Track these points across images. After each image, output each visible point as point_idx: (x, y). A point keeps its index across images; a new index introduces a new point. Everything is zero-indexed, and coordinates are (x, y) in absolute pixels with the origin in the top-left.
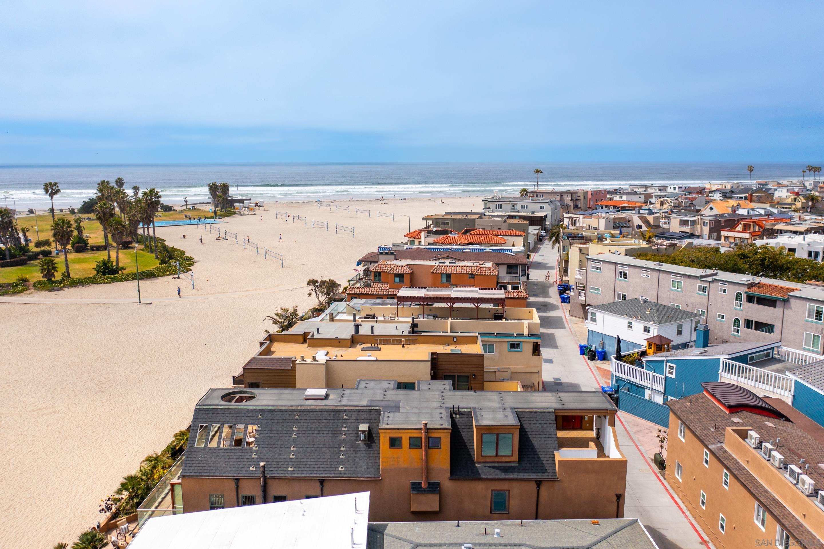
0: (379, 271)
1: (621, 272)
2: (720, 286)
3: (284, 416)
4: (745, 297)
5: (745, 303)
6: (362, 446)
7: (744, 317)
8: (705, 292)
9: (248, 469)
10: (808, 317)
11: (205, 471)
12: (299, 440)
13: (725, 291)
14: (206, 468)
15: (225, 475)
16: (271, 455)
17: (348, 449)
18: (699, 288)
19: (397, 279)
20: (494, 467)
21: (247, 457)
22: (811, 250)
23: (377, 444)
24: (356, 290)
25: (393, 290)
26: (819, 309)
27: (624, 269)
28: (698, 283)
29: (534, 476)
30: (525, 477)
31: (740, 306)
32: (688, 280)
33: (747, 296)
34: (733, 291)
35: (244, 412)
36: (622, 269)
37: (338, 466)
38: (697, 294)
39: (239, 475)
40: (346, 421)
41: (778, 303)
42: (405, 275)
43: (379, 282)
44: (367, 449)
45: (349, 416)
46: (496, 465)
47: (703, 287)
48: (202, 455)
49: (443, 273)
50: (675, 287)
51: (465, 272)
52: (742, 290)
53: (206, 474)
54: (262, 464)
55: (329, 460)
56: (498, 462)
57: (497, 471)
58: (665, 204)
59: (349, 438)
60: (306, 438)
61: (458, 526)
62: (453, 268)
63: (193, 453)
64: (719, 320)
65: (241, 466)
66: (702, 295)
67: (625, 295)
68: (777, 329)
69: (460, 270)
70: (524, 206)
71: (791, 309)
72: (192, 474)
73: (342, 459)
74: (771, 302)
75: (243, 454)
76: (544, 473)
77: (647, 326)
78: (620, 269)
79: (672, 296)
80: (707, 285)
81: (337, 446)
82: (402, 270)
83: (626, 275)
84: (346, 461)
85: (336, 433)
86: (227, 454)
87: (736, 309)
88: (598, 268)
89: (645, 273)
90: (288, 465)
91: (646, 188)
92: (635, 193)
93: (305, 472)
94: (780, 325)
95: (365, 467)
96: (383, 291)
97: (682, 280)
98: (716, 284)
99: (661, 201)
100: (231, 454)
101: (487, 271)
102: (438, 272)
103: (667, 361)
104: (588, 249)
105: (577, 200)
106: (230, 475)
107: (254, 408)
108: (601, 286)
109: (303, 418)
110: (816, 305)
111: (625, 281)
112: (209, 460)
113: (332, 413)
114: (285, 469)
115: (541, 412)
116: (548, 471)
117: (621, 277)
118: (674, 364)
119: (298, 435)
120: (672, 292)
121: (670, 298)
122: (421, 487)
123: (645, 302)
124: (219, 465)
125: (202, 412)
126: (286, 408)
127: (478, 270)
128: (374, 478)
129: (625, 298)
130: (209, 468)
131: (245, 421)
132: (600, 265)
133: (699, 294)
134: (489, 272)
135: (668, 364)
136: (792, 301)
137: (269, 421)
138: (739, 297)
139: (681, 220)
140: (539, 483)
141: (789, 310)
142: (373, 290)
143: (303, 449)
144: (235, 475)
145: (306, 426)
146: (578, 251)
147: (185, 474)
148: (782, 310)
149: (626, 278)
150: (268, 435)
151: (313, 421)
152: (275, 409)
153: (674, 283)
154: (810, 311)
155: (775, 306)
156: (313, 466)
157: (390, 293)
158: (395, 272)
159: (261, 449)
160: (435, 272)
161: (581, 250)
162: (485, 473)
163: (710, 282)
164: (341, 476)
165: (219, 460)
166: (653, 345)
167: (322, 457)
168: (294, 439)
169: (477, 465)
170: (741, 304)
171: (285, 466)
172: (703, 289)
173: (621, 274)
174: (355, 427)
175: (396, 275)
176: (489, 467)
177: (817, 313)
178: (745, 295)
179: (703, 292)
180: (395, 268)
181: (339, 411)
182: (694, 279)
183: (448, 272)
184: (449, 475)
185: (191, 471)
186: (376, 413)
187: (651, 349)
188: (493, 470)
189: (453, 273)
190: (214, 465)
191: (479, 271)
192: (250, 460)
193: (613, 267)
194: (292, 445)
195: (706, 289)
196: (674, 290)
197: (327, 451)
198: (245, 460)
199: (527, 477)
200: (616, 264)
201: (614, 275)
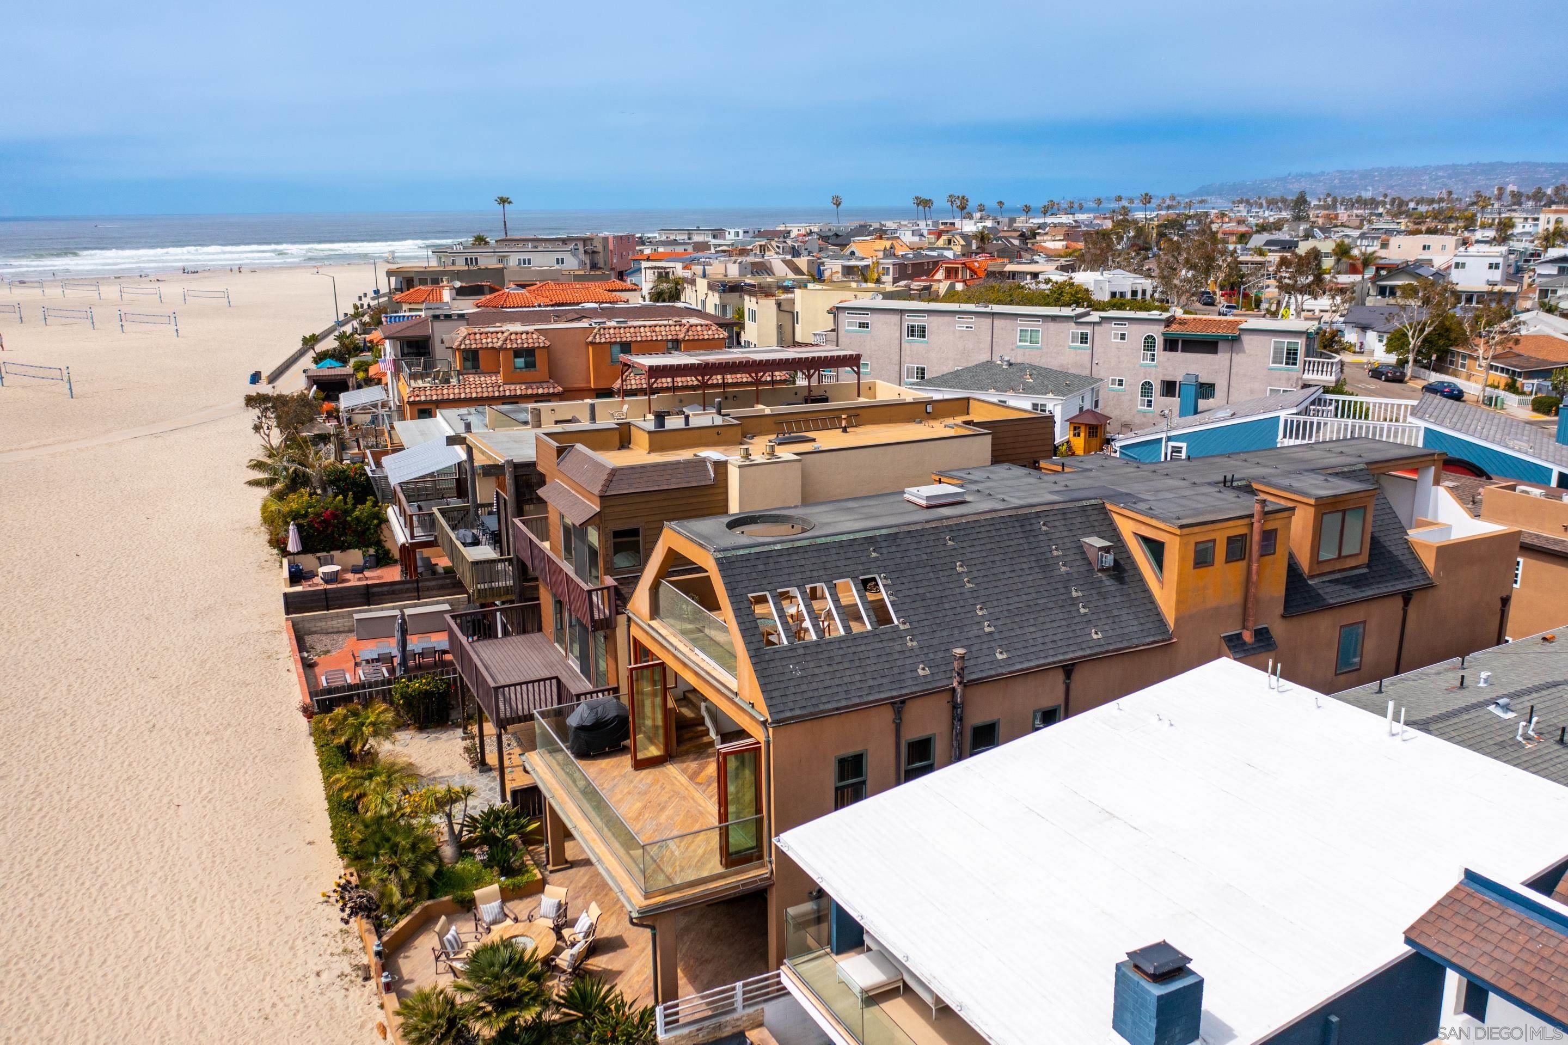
0: (474, 346)
1: (913, 327)
2: (1113, 330)
3: (923, 544)
4: (1162, 342)
5: (1162, 353)
6: (1108, 583)
7: (1161, 378)
8: (1086, 343)
9: (914, 675)
10: (1273, 362)
11: (824, 699)
12: (983, 592)
13: (1123, 337)
14: (821, 692)
15: (871, 698)
16: (945, 633)
17: (1086, 593)
18: (1073, 338)
19: (520, 362)
20: (1336, 581)
21: (898, 648)
22: (1114, 290)
23: (1131, 572)
24: (428, 393)
25: (513, 387)
26: (1292, 347)
27: (917, 321)
28: (1073, 329)
29: (1401, 586)
30: (1381, 591)
31: (1153, 360)
32: (1052, 326)
33: (1165, 341)
34: (1137, 334)
35: (834, 551)
36: (914, 321)
37: (1087, 631)
38: (1070, 348)
39: (904, 692)
40: (1051, 536)
41: (1220, 345)
42: (537, 351)
43: (476, 373)
44: (1120, 587)
45: (1050, 525)
46: (1337, 576)
47: (1082, 334)
48: (795, 664)
49: (615, 343)
50: (1026, 341)
51: (660, 338)
52: (1157, 332)
53: (829, 706)
54: (959, 651)
55: (1064, 623)
56: (1339, 571)
57: (1344, 587)
58: (769, 250)
59: (1075, 569)
60: (995, 584)
61: (1380, 691)
62: (632, 330)
63: (772, 664)
64: (1113, 390)
65: (896, 670)
66: (1079, 348)
67: (923, 369)
68: (1220, 392)
69: (649, 334)
70: (524, 260)
71: (1244, 352)
72: (798, 712)
73: (1085, 615)
74: (1208, 345)
75: (885, 644)
76: (1410, 577)
77: (1040, 402)
78: (909, 320)
79: (1019, 358)
80: (1087, 330)
81: (1063, 591)
82: (530, 341)
83: (924, 332)
84: (1095, 617)
85: (1047, 566)
86: (850, 650)
87: (1145, 366)
88: (864, 325)
89: (963, 323)
90: (992, 651)
91: (689, 234)
92: (675, 242)
93: (1032, 656)
94: (1226, 383)
95: (1135, 622)
96: (490, 389)
97: (1039, 326)
98: (1106, 326)
99: (761, 246)
100: (859, 649)
101: (705, 333)
102: (603, 340)
103: (1169, 439)
104: (793, 301)
105: (594, 252)
106: (883, 696)
107: (852, 537)
108: (870, 358)
109: (965, 545)
110: (1286, 341)
111: (922, 342)
112: (817, 671)
113: (1016, 524)
114: (988, 659)
115: (1349, 472)
116: (1415, 572)
117: (912, 336)
118: (1183, 441)
119: (976, 581)
120: (1020, 351)
122: (1244, 643)
123: (1010, 364)
124: (846, 680)
125: (737, 564)
126: (918, 527)
127: (688, 331)
128: (1163, 641)
129: (923, 374)
130: (829, 691)
131: (848, 569)
132: (869, 318)
133: (1075, 348)
134: (710, 332)
135: (1171, 444)
136: (1246, 338)
137: (898, 561)
138: (1149, 343)
139: (843, 267)
140: (1407, 597)
141: (1241, 355)
142: (468, 390)
143: (1000, 609)
144: (895, 693)
145: (981, 560)
146: (775, 307)
147: (782, 716)
148: (1228, 356)
149: (924, 336)
150: (915, 591)
151: (989, 546)
152: (897, 533)
153: (1023, 333)
154: (1277, 351)
155: (1215, 352)
156: (1040, 640)
157: (508, 393)
158: (515, 346)
159: (916, 625)
160: (598, 340)
161: (779, 305)
162: (1333, 595)
163: (1095, 323)
164: (1103, 650)
165: (840, 667)
166: (1083, 429)
167: (1048, 619)
168: (972, 591)
169: (1310, 582)
170: (1153, 355)
171: (986, 652)
172: (1082, 338)
173: (912, 331)
174: (1073, 545)
175: (518, 353)
176: (1330, 581)
177: (1288, 353)
178: (1162, 338)
179: (1082, 342)
180: (513, 337)
181: (1026, 517)
182: (1063, 322)
183: (624, 339)
184: (1280, 610)
185: (791, 705)
186: (1096, 512)
187: (1079, 435)
188: (1338, 587)
189: (636, 341)
190: (837, 682)
191: (690, 333)
192: (908, 654)
193: (895, 318)
194: (975, 605)
195: (1086, 338)
196: (1025, 348)
197: (1051, 605)
198: (896, 656)
199: (1392, 589)
200: (902, 312)
201: (898, 335)
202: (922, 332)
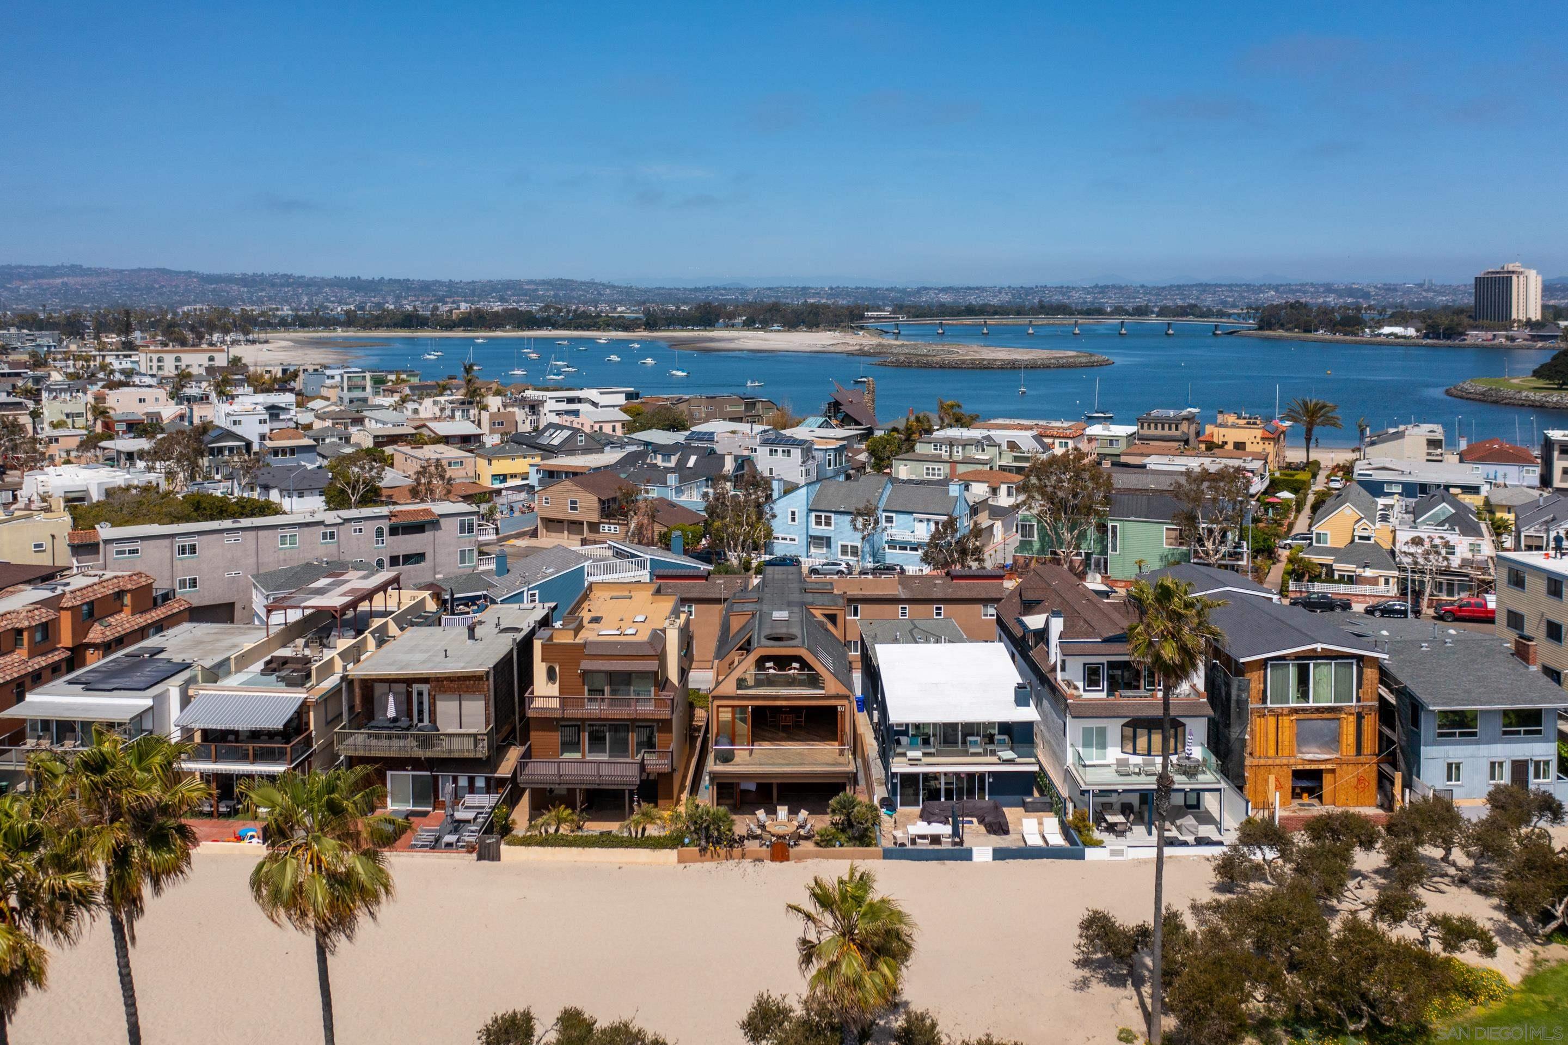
1: (183, 546)
2: (353, 526)
4: (388, 530)
5: (389, 538)
7: (389, 555)
10: (460, 533)
13: (360, 530)
18: (324, 535)
26: (471, 522)
27: (187, 542)
31: (383, 543)
32: (306, 530)
33: (390, 529)
34: (371, 527)
36: (185, 541)
38: (321, 544)
41: (427, 527)
47: (330, 531)
50: (286, 544)
52: (385, 525)
66: (329, 542)
67: (194, 579)
68: (428, 557)
71: (441, 529)
74: (418, 528)
78: (179, 542)
79: (282, 557)
80: (334, 528)
83: (195, 549)
87: (378, 548)
89: (233, 537)
94: (432, 551)
97: (295, 531)
98: (347, 525)
101: (140, 580)
110: (467, 518)
111: (192, 557)
117: (183, 553)
120: (282, 552)
121: (279, 562)
132: (138, 545)
133: (326, 542)
134: (143, 579)
136: (442, 521)
138: (379, 532)
141: (440, 532)
148: (432, 533)
149: (194, 553)
153: (283, 538)
154: (461, 526)
155: (423, 532)
163: (339, 524)
170: (383, 540)
172: (330, 534)
173: (183, 550)
177: (469, 526)
178: (388, 528)
179: (330, 539)
182: (315, 526)
193: (167, 542)
195: (334, 533)
196: (286, 549)
200: (173, 536)
201: (169, 555)
202: (193, 549)
